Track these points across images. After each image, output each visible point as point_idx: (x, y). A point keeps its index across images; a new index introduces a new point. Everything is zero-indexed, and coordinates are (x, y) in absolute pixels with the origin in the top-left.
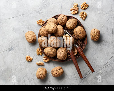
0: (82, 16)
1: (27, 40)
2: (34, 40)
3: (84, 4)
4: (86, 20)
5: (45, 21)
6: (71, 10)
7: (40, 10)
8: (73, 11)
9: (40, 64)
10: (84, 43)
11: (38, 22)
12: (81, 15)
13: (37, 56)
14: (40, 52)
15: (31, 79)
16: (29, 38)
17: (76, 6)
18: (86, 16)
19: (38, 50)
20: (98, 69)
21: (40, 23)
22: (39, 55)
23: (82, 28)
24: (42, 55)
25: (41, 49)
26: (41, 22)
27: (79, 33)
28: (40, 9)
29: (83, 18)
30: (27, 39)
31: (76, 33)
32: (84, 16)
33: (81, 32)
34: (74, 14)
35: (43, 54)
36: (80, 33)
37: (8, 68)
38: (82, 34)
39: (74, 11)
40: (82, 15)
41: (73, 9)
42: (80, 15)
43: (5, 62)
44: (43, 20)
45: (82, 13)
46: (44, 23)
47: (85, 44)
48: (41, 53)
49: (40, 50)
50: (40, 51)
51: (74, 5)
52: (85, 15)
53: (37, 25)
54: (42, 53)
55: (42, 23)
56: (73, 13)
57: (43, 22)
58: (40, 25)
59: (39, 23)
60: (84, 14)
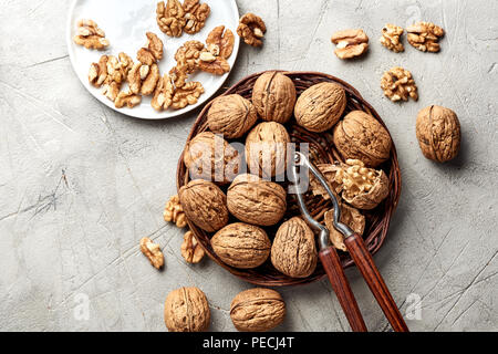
6: (335, 42)
8: (343, 44)
23: (370, 117)
27: (358, 143)
31: (347, 145)
33: (368, 133)
36: (366, 142)
37: (36, 289)
38: (374, 144)
43: (22, 262)
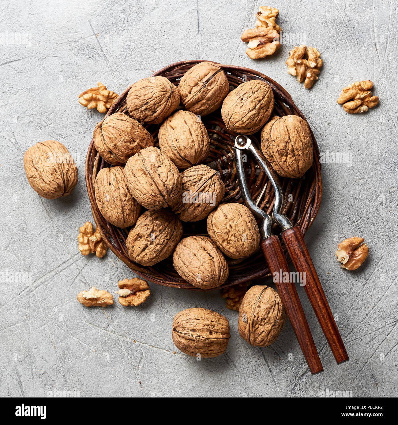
0: (301, 69)
1: (34, 187)
2: (66, 182)
3: (363, 90)
4: (319, 87)
5: (121, 94)
6: (246, 41)
7: (93, 41)
8: (254, 43)
9: (97, 299)
10: (309, 201)
11: (87, 96)
12: (296, 64)
13: (81, 262)
14: (97, 243)
15: (52, 374)
16: (44, 176)
17: (269, 18)
18: (319, 70)
19: (85, 233)
20: (375, 325)
21: (97, 100)
22: (91, 255)
24: (104, 257)
25: (99, 229)
26: (100, 97)
28: (96, 35)
29: (304, 78)
30: (31, 179)
32: (307, 67)
34: (259, 60)
35: (111, 253)
39: (261, 44)
40: (301, 64)
41: (255, 32)
42: (291, 62)
44: (111, 90)
45: (300, 52)
46: (115, 101)
47: (312, 202)
48: (103, 248)
49: (94, 231)
50: (94, 238)
51: (260, 13)
52: (313, 64)
53: (81, 110)
54: (105, 248)
55: (106, 102)
56: (254, 55)
57: (109, 98)
58: (95, 110)
59: (89, 100)
60: (311, 56)
